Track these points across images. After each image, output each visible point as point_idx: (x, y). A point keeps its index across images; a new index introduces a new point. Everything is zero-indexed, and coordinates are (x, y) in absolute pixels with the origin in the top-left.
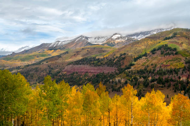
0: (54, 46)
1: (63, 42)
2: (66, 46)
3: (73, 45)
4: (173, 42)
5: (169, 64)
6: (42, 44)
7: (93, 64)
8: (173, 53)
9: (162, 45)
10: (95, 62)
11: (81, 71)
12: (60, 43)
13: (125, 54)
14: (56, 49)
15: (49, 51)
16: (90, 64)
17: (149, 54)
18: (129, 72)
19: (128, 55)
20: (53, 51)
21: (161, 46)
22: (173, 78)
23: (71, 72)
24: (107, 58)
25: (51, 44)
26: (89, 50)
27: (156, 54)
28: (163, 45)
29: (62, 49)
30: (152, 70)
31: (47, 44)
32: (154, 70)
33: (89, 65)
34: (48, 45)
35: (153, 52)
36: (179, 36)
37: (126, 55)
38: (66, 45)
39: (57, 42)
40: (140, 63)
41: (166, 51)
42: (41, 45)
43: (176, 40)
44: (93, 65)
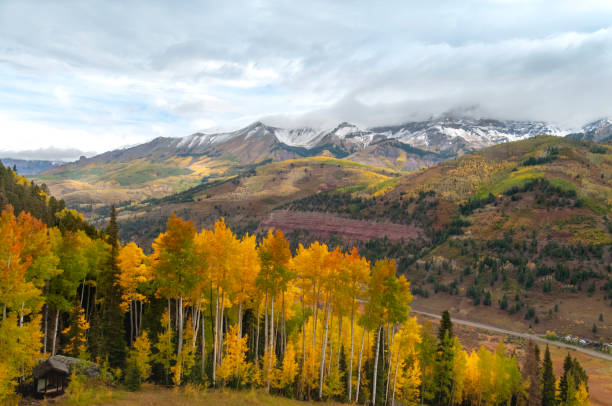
0: (190, 146)
1: (213, 136)
2: (221, 147)
3: (241, 147)
4: (556, 172)
5: (567, 231)
6: (157, 139)
7: (348, 211)
8: (569, 203)
9: (532, 179)
10: (353, 207)
11: (317, 228)
12: (203, 138)
13: (432, 193)
14: (199, 155)
15: (181, 158)
16: (339, 212)
17: (501, 199)
18: (466, 245)
19: (440, 195)
20: (190, 159)
21: (530, 181)
22: (595, 270)
23: (288, 228)
24: (385, 201)
25: (180, 140)
26: (309, 168)
27: (522, 202)
28: (537, 180)
29: (212, 156)
30: (528, 244)
31: (170, 140)
32: (534, 245)
33: (336, 214)
34: (172, 142)
35: (514, 193)
36: (564, 157)
37: (436, 196)
38: (220, 144)
39: (195, 135)
40: (485, 220)
41: (547, 195)
42: (154, 141)
43: (562, 168)
44: (347, 215)
